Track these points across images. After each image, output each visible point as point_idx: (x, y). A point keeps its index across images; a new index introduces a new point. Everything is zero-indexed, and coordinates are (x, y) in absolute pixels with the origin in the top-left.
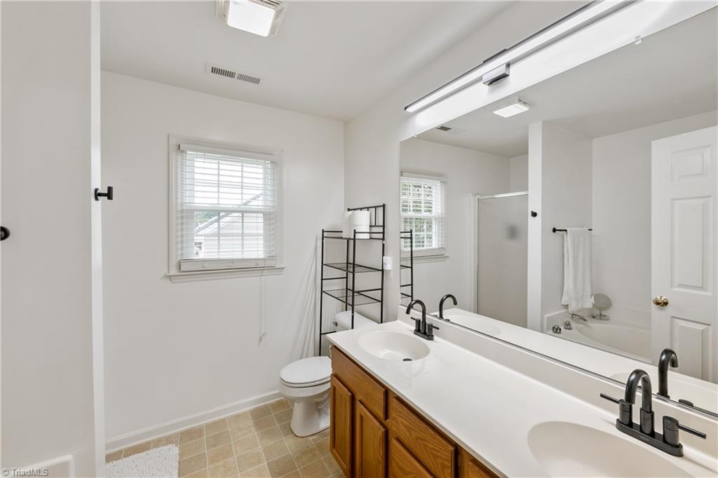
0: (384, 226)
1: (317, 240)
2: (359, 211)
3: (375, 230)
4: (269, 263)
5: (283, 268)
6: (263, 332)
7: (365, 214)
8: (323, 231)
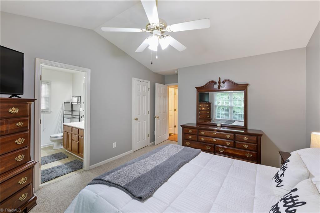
0: (80, 101)
1: (62, 105)
2: (75, 98)
3: (78, 102)
4: (47, 110)
5: (51, 112)
6: (44, 128)
7: (77, 98)
8: (64, 102)
